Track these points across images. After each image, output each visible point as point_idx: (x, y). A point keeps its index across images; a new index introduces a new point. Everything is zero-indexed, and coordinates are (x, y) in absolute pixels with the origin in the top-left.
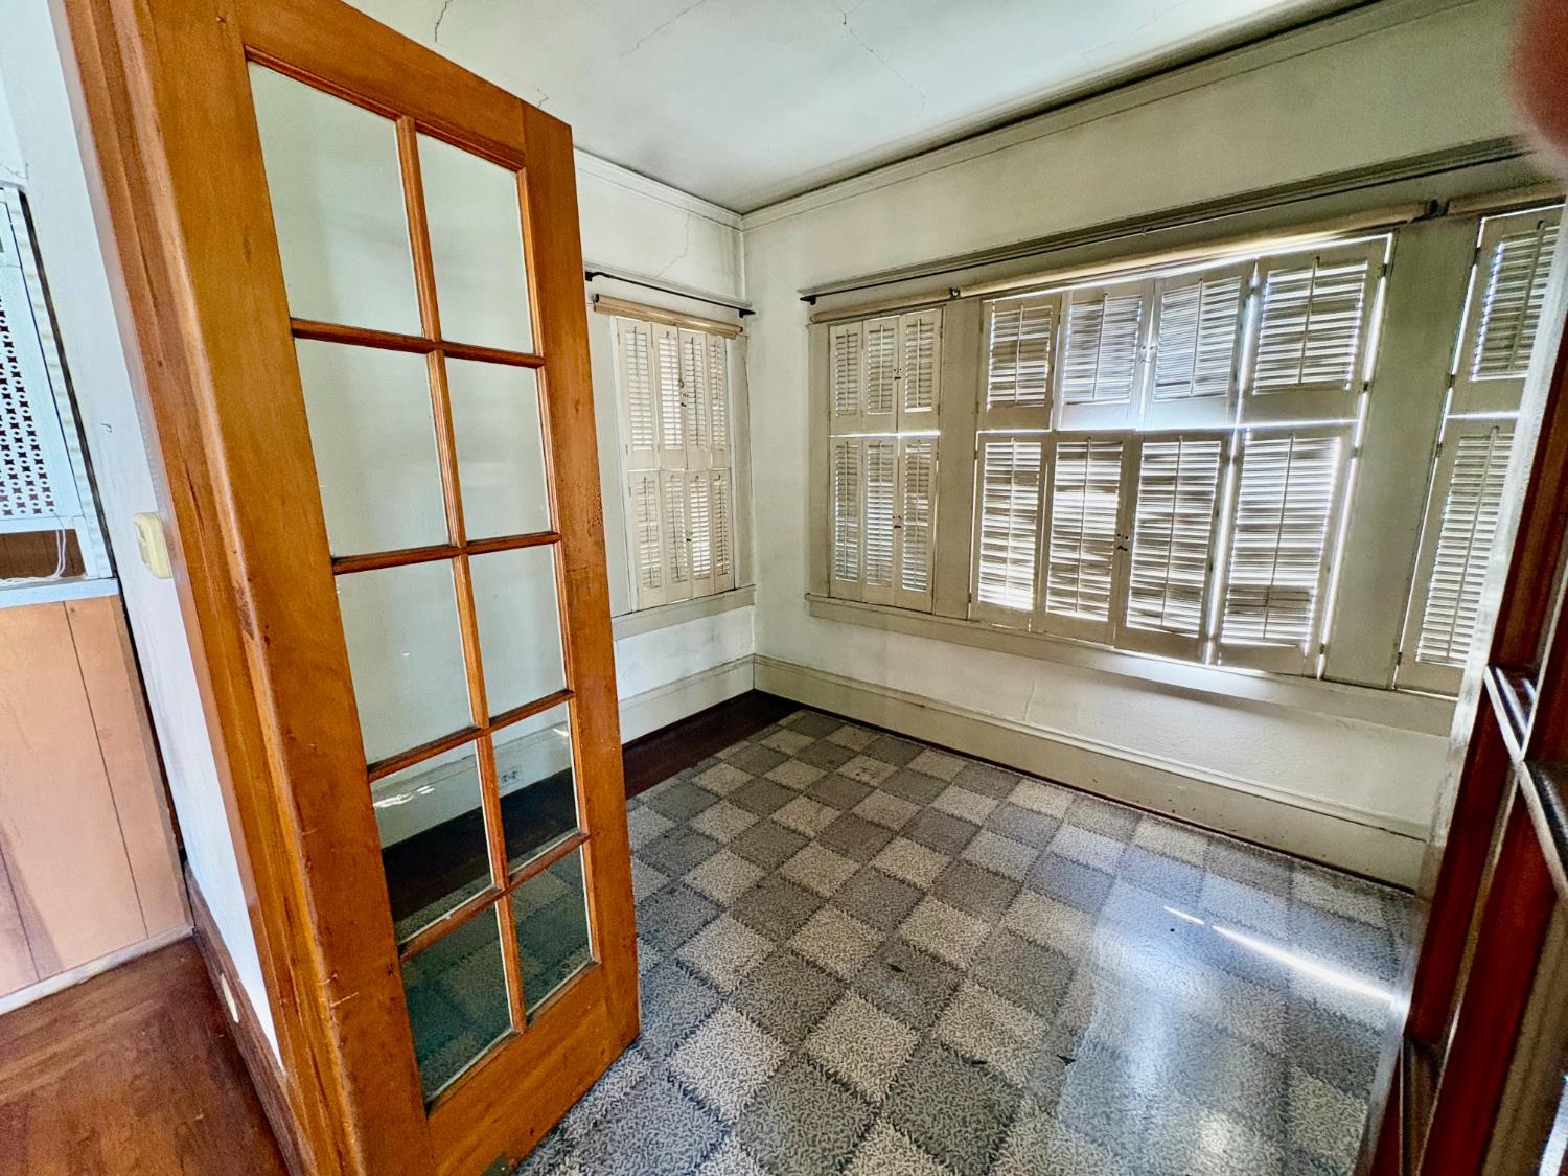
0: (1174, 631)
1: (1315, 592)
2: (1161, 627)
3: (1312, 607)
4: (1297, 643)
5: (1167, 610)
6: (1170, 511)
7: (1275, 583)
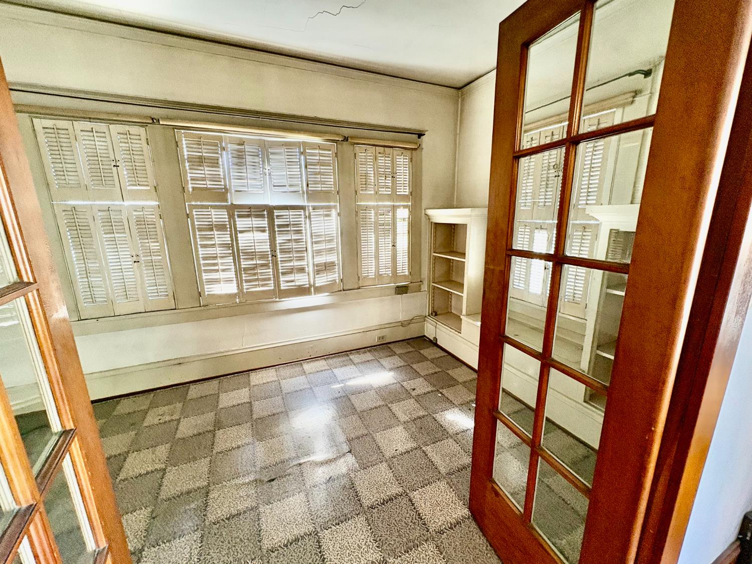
0: (299, 286)
1: (336, 262)
2: (295, 286)
3: (337, 267)
4: (335, 280)
5: (296, 278)
6: (290, 238)
7: (327, 261)
